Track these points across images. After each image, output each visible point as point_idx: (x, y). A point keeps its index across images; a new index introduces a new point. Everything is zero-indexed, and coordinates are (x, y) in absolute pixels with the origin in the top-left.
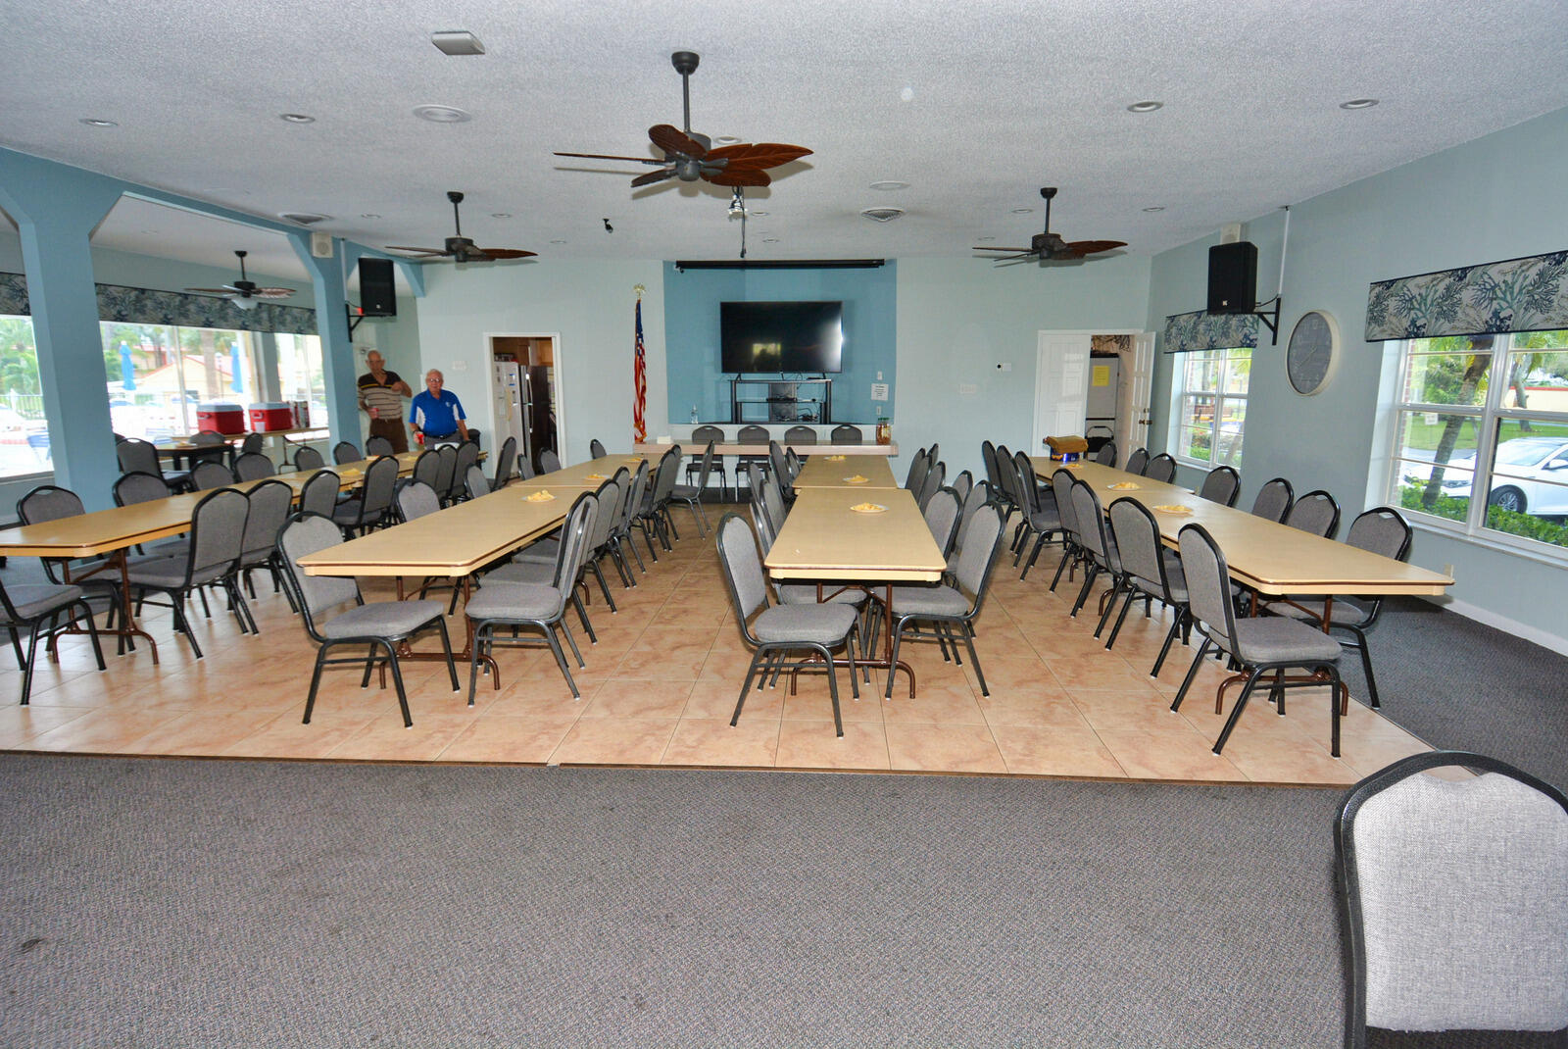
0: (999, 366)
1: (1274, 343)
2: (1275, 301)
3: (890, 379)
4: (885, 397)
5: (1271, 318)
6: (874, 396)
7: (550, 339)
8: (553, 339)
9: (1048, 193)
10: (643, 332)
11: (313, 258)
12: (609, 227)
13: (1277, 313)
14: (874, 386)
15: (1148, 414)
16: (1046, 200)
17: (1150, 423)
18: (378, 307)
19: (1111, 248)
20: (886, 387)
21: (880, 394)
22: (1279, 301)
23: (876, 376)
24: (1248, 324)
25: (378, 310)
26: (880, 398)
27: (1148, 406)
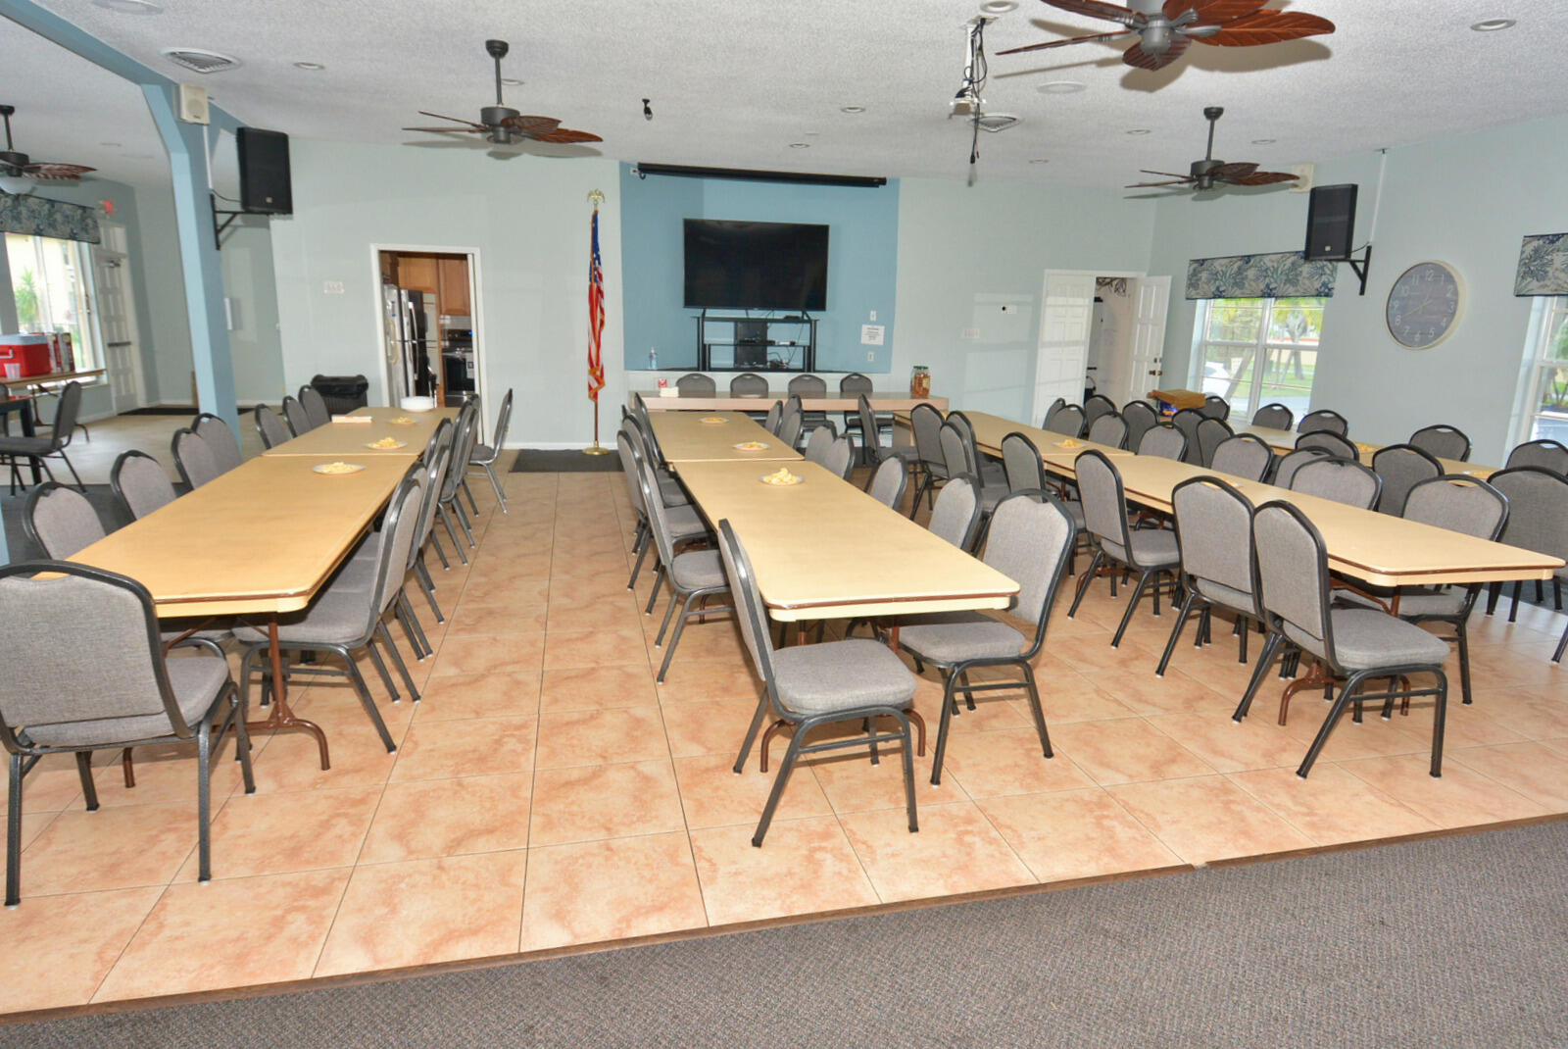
0: (1004, 309)
1: (1362, 292)
2: (1365, 249)
3: (887, 320)
4: (879, 341)
5: (1361, 266)
6: (865, 340)
7: (463, 257)
8: (470, 257)
9: (1213, 114)
10: (601, 253)
11: (181, 122)
12: (647, 111)
13: (1367, 262)
14: (865, 328)
15: (1159, 364)
16: (1209, 122)
17: (1161, 373)
18: (269, 200)
19: (1279, 181)
20: (881, 329)
21: (872, 337)
22: (1369, 249)
23: (869, 315)
24: (1328, 272)
25: (267, 205)
26: (872, 342)
27: (1161, 356)
